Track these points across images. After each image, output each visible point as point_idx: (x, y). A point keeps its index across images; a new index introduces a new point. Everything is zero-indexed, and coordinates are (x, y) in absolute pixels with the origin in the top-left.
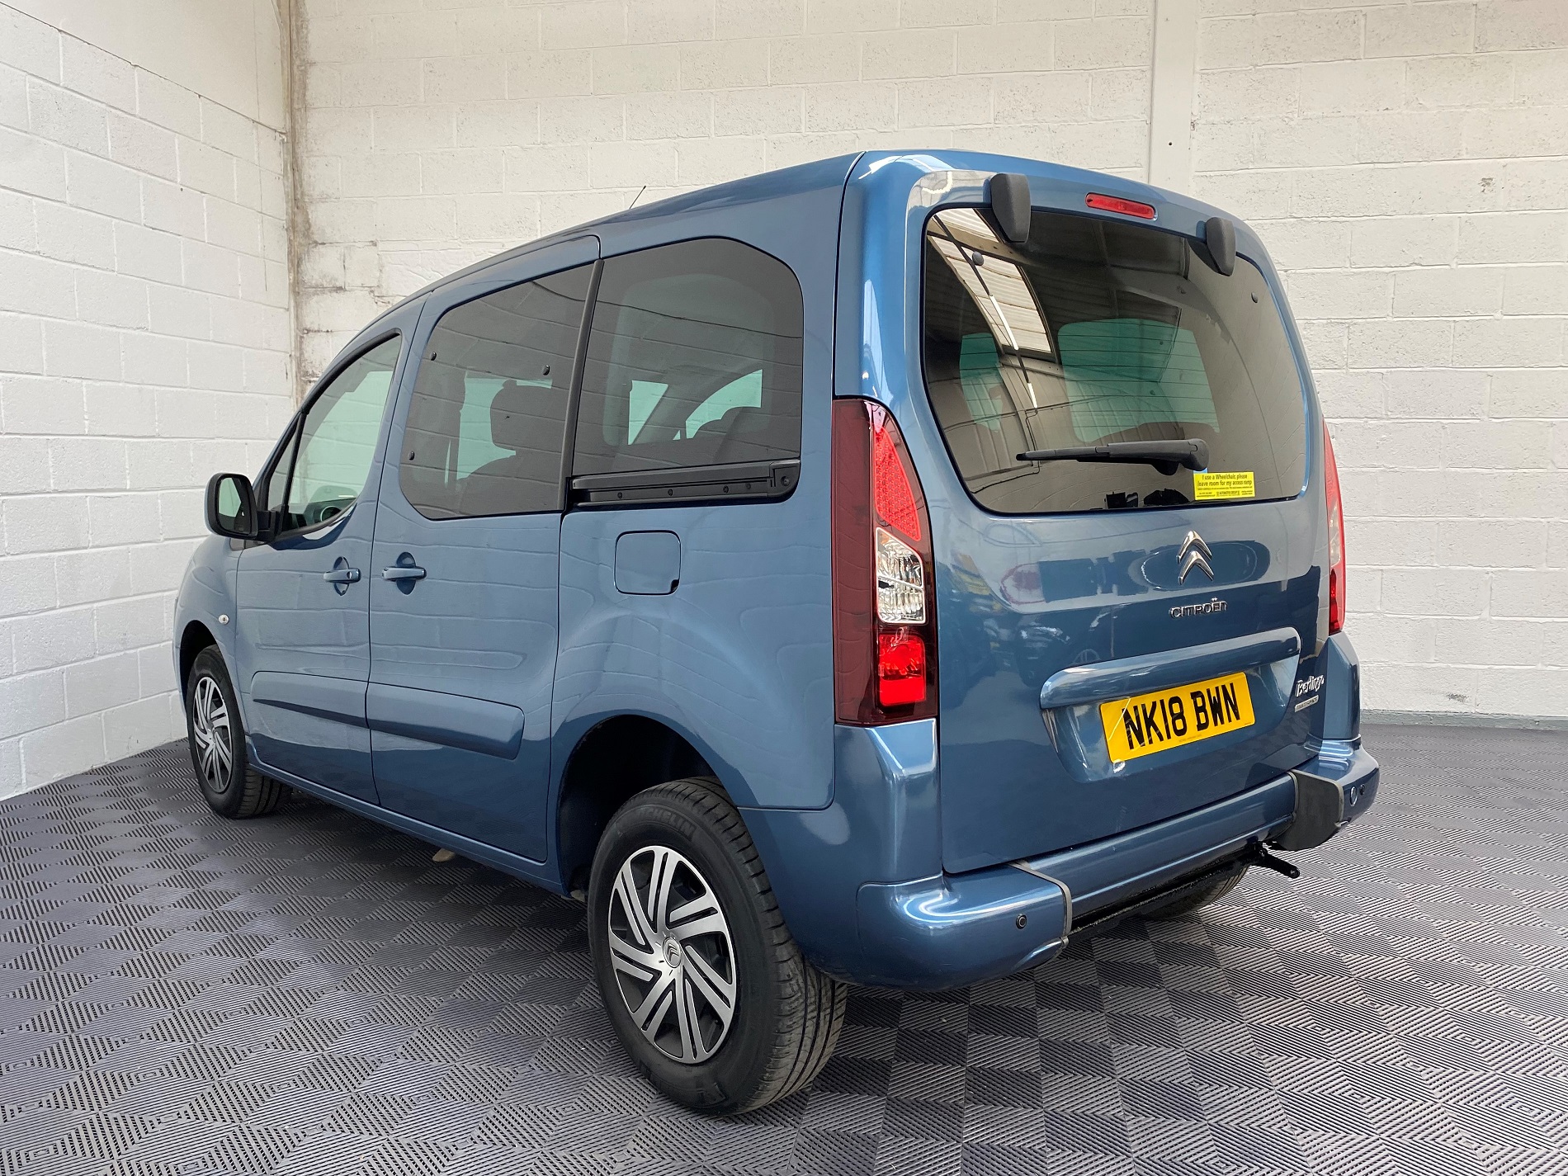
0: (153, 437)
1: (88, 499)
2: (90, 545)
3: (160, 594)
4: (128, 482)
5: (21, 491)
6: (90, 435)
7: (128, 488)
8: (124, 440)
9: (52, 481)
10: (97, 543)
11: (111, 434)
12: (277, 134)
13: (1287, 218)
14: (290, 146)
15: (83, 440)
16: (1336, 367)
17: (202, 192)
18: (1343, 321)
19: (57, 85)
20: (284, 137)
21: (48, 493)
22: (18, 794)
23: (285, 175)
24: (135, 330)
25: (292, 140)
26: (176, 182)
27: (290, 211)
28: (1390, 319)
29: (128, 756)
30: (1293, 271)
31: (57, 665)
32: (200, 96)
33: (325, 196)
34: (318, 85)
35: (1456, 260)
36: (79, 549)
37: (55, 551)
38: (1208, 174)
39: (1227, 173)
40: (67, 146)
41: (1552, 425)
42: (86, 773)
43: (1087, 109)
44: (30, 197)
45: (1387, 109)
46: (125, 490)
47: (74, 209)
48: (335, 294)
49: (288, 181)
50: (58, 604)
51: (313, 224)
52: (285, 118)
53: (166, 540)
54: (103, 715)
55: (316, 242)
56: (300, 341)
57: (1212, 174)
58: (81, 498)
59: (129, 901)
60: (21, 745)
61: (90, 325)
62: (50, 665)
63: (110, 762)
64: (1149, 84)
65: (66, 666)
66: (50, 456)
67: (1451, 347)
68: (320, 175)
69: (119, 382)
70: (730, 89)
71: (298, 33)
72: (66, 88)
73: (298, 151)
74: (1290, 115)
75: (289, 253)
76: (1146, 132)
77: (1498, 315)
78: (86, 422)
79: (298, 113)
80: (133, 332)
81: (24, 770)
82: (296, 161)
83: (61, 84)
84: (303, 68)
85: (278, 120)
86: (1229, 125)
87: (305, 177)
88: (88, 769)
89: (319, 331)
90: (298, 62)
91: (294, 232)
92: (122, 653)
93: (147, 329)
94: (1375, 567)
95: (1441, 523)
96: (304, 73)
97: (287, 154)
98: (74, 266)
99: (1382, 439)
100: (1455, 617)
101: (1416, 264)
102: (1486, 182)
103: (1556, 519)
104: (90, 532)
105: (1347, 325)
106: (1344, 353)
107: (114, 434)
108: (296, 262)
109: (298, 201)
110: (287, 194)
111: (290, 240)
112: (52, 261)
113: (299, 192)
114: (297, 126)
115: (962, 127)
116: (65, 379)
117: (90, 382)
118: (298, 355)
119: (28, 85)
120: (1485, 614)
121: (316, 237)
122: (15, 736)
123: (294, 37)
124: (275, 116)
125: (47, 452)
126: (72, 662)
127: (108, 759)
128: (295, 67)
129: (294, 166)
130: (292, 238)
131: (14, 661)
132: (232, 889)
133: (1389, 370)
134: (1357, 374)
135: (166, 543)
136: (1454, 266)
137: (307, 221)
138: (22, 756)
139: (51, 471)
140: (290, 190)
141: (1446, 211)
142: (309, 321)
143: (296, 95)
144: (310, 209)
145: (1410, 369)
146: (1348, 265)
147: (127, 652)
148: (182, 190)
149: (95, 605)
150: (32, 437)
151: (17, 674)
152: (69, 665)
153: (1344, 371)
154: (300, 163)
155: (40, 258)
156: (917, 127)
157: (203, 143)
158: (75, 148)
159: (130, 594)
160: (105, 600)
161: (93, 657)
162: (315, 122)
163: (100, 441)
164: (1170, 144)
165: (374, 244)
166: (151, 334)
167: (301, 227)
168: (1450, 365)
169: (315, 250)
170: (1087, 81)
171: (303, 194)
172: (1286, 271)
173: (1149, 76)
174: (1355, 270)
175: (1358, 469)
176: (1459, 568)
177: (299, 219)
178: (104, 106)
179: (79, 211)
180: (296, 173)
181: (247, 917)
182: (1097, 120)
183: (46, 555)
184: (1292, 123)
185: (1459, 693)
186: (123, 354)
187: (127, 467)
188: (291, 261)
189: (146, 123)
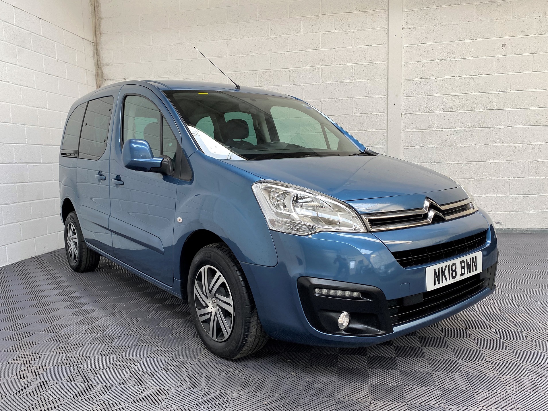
0: (50, 145)
1: (27, 166)
2: (29, 182)
3: (53, 199)
4: (42, 161)
5: (4, 162)
6: (28, 144)
7: (41, 162)
8: (40, 146)
9: (15, 159)
10: (31, 181)
11: (35, 144)
12: (91, 43)
13: (436, 60)
14: (95, 46)
15: (25, 145)
16: (454, 111)
17: (65, 62)
18: (456, 95)
19: (13, 25)
20: (93, 43)
21: (14, 163)
22: (5, 265)
23: (94, 57)
24: (43, 108)
25: (96, 45)
26: (56, 58)
27: (96, 69)
28: (472, 94)
29: (44, 253)
30: (439, 78)
31: (18, 222)
32: (63, 29)
33: (108, 64)
34: (104, 25)
35: (494, 73)
36: (25, 182)
37: (16, 183)
38: (408, 46)
39: (415, 45)
40: (17, 45)
41: (529, 128)
42: (29, 259)
43: (366, 25)
44: (5, 63)
45: (469, 21)
46: (40, 163)
47: (20, 67)
49: (95, 58)
50: (18, 201)
51: (104, 73)
52: (93, 37)
53: (55, 180)
54: (35, 239)
55: (105, 80)
57: (410, 46)
58: (25, 165)
59: (40, 294)
60: (6, 249)
61: (26, 106)
62: (16, 222)
63: (38, 255)
64: (387, 16)
65: (21, 222)
66: (14, 151)
67: (493, 102)
68: (106, 56)
69: (37, 126)
70: (244, 22)
71: (97, 8)
72: (16, 26)
73: (98, 48)
74: (436, 25)
75: (96, 83)
76: (387, 32)
77: (509, 91)
78: (26, 139)
79: (98, 36)
80: (42, 109)
81: (7, 257)
82: (98, 52)
83: (15, 25)
84: (99, 20)
85: (91, 37)
86: (415, 29)
87: (101, 57)
88: (30, 257)
90: (97, 18)
91: (98, 76)
92: (41, 219)
93: (47, 108)
94: (469, 179)
95: (492, 163)
96: (100, 21)
97: (95, 49)
98: (21, 86)
99: (471, 135)
100: (497, 196)
101: (480, 74)
102: (504, 45)
103: (531, 160)
104: (29, 177)
105: (457, 96)
106: (457, 106)
107: (36, 144)
109: (99, 66)
110: (95, 63)
112: (13, 84)
113: (99, 63)
114: (98, 40)
115: (324, 32)
116: (19, 125)
117: (27, 126)
119: (3, 25)
120: (508, 194)
121: (105, 78)
122: (4, 245)
123: (96, 9)
124: (90, 37)
125: (13, 150)
126: (23, 221)
127: (37, 254)
128: (97, 20)
129: (97, 54)
130: (97, 78)
131: (3, 220)
132: (75, 289)
133: (472, 111)
134: (462, 113)
135: (55, 181)
136: (493, 75)
137: (102, 72)
138: (7, 252)
139: (14, 156)
140: (96, 62)
141: (490, 56)
143: (97, 29)
144: (103, 68)
145: (480, 111)
146: (457, 76)
147: (43, 218)
148: (58, 61)
149: (31, 202)
150: (7, 144)
151: (5, 224)
152: (22, 222)
153: (457, 112)
154: (99, 52)
155: (9, 83)
156: (309, 33)
157: (65, 45)
158: (20, 46)
159: (43, 198)
160: (34, 200)
161: (31, 220)
162: (104, 39)
163: (31, 146)
164: (395, 36)
165: (125, 79)
166: (49, 110)
167: (100, 74)
168: (493, 109)
169: (105, 82)
170: (366, 15)
171: (100, 63)
172: (436, 78)
173: (387, 13)
174: (460, 77)
175: (463, 146)
176: (498, 178)
177: (99, 72)
178: (30, 32)
179: (22, 68)
180: (98, 56)
181: (79, 297)
182: (370, 29)
183: (14, 184)
184: (436, 27)
185: (499, 221)
186: (38, 117)
187: (41, 155)
188: (97, 86)
189: (45, 38)
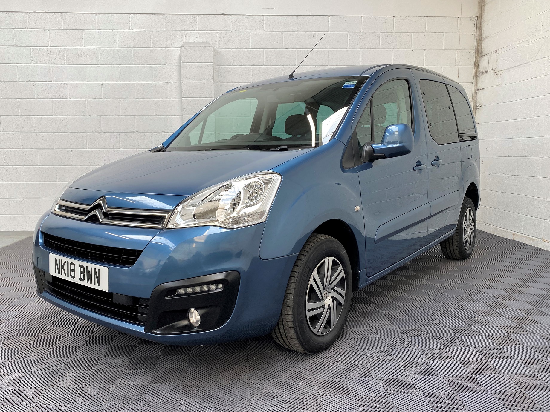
12: (473, 18)
14: (478, 21)
17: (425, 49)
19: (360, 32)
20: (476, 18)
23: (476, 32)
25: (480, 19)
27: (477, 46)
32: (427, 17)
33: (487, 37)
40: (362, 49)
48: (486, 74)
49: (477, 34)
52: (478, 11)
56: (476, 93)
72: (363, 32)
73: (482, 21)
75: (475, 61)
82: (480, 26)
87: (483, 31)
89: (481, 89)
91: (477, 53)
97: (478, 24)
108: (477, 64)
109: (480, 41)
111: (476, 57)
118: (475, 99)
119: (348, 35)
121: (483, 54)
124: (474, 12)
129: (480, 28)
130: (477, 55)
137: (482, 48)
140: (477, 38)
142: (480, 86)
144: (483, 42)
148: (413, 50)
157: (427, 32)
158: (365, 49)
165: (496, 51)
167: (480, 51)
169: (482, 58)
171: (481, 38)
177: (480, 48)
178: (379, 33)
188: (475, 64)
189: (398, 33)
